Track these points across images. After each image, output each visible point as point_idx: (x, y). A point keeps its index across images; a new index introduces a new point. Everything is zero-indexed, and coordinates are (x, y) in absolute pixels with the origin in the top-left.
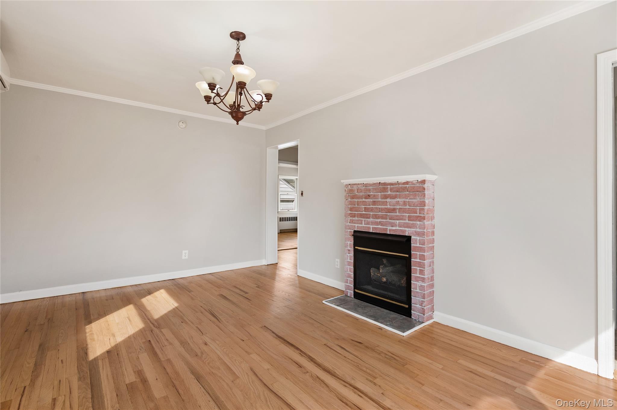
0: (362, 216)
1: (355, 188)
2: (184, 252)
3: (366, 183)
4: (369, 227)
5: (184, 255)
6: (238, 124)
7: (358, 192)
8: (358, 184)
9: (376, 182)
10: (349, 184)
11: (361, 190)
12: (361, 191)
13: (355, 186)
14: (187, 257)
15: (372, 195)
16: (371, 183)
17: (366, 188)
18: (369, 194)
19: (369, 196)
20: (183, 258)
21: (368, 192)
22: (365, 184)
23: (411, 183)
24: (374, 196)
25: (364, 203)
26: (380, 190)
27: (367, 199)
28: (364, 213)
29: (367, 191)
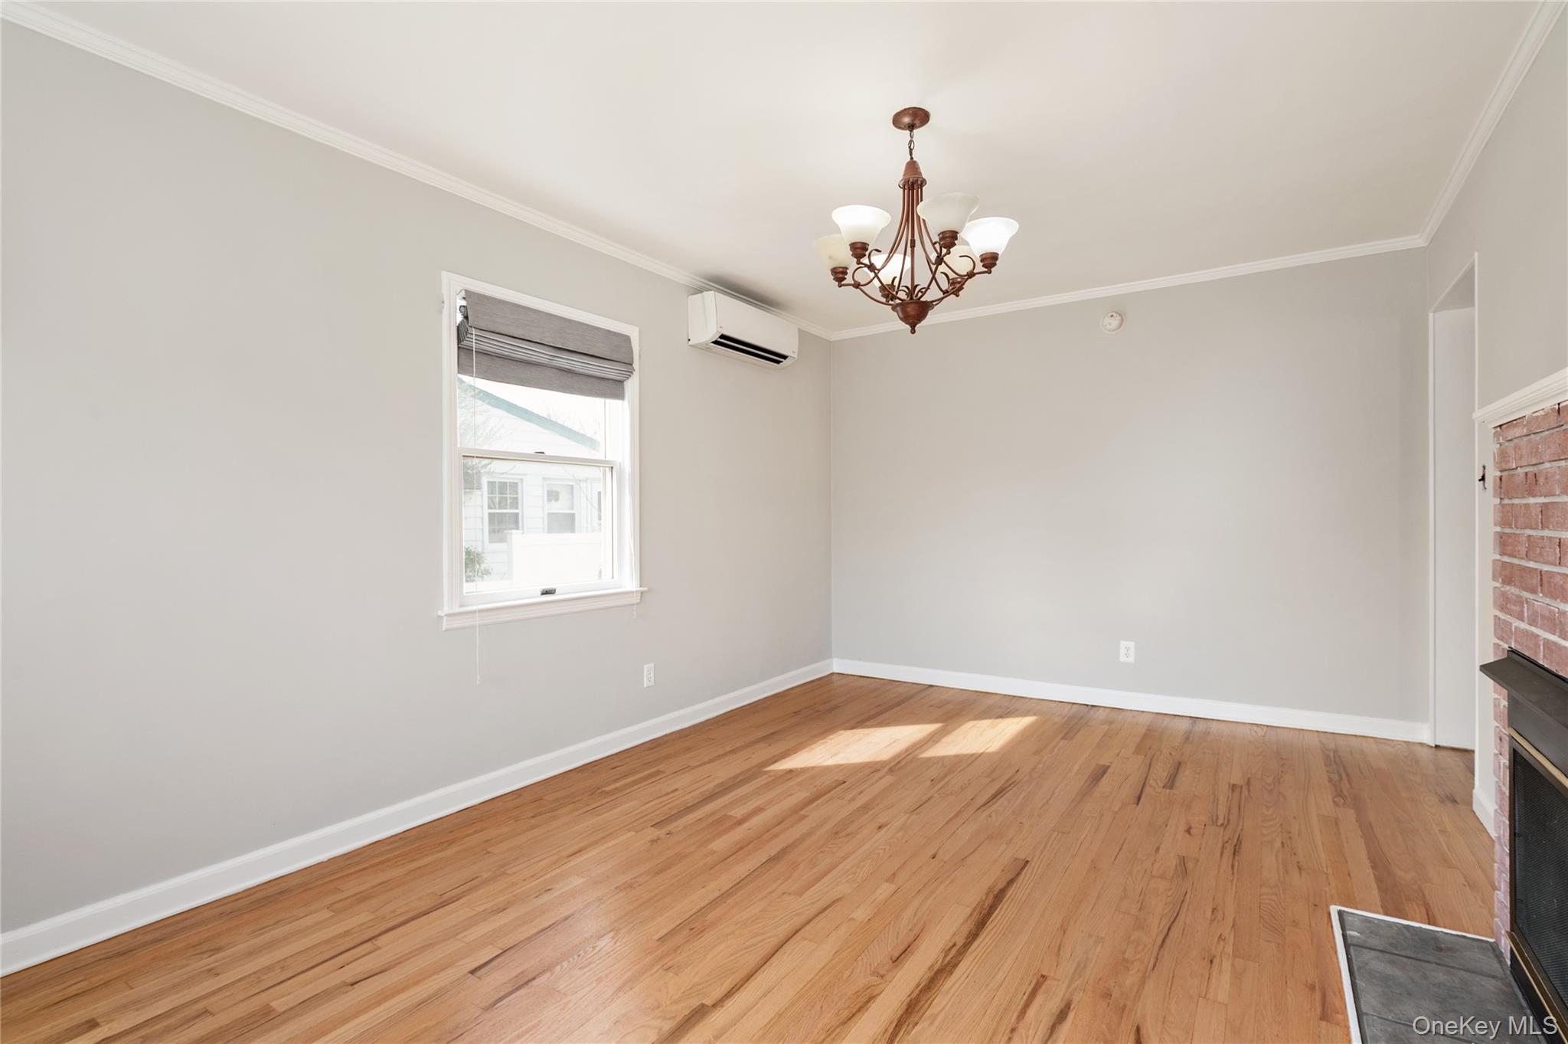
2: (1124, 644)
5: (1123, 652)
6: (913, 331)
14: (1131, 659)
20: (1122, 658)
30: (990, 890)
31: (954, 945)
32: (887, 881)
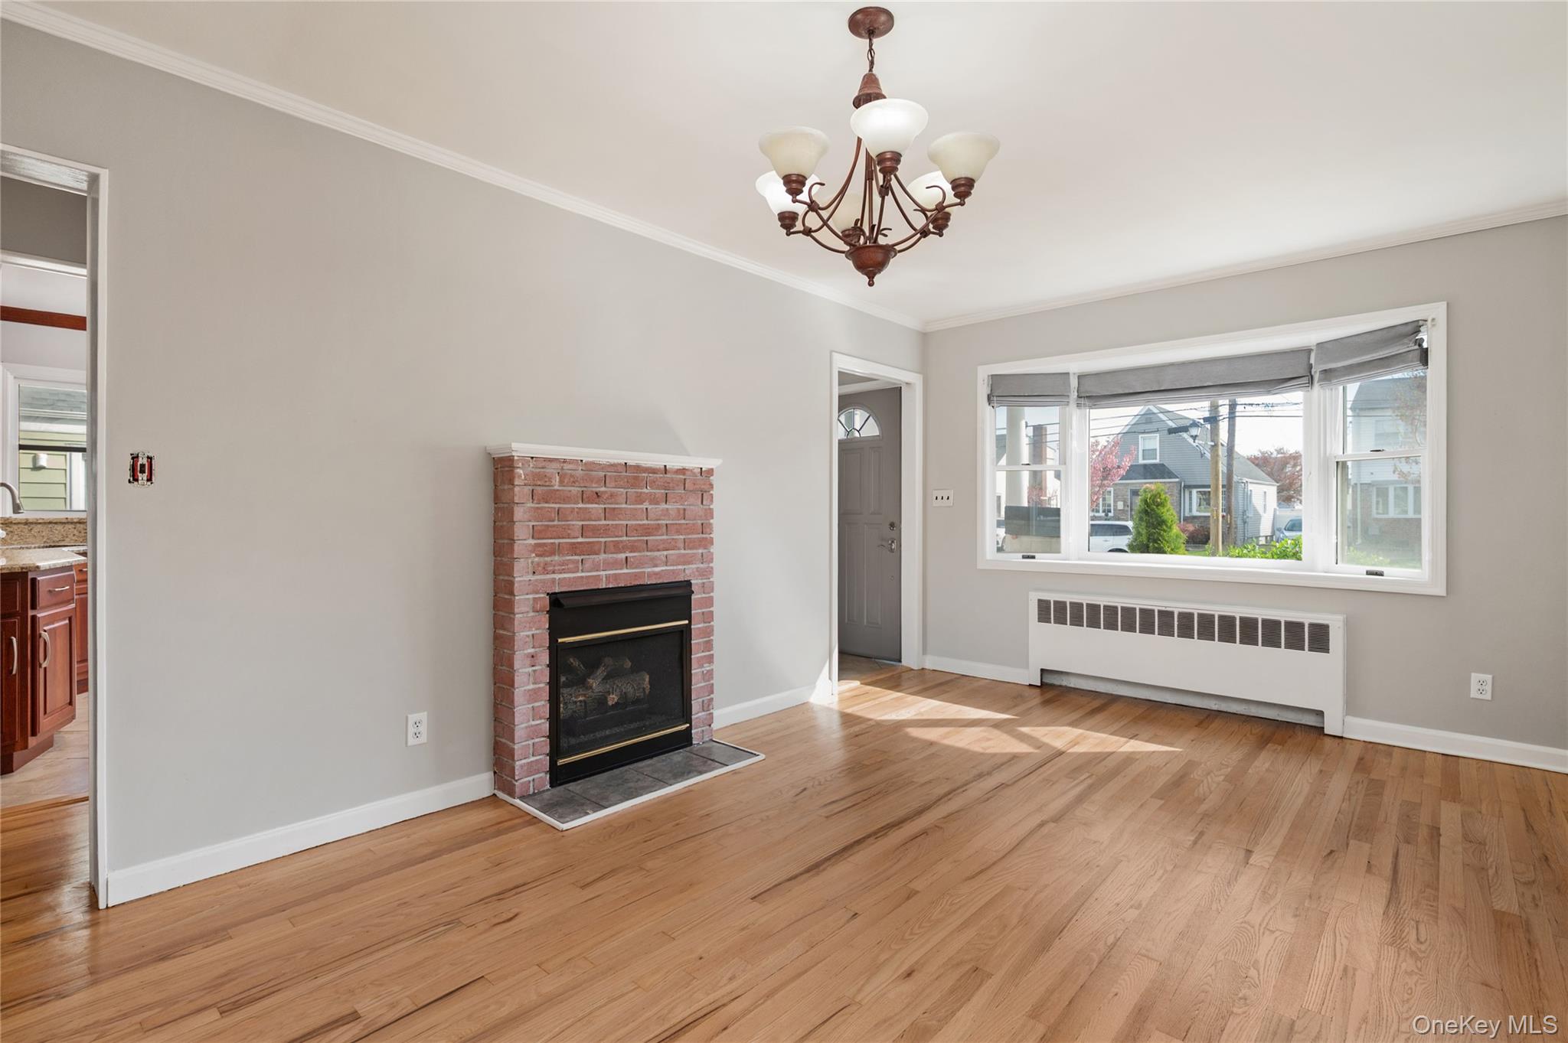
0: (574, 549)
1: (551, 470)
3: (591, 460)
4: (596, 576)
6: (871, 284)
7: (561, 482)
8: (565, 461)
9: (616, 461)
10: (532, 458)
11: (572, 479)
12: (574, 482)
13: (555, 465)
15: (606, 492)
16: (604, 461)
17: (587, 474)
18: (598, 490)
19: (598, 496)
21: (594, 485)
22: (585, 464)
23: (689, 472)
24: (612, 495)
25: (583, 514)
26: (628, 482)
27: (592, 503)
28: (580, 540)
29: (592, 482)
30: (818, 874)
31: (876, 838)
32: (918, 892)
